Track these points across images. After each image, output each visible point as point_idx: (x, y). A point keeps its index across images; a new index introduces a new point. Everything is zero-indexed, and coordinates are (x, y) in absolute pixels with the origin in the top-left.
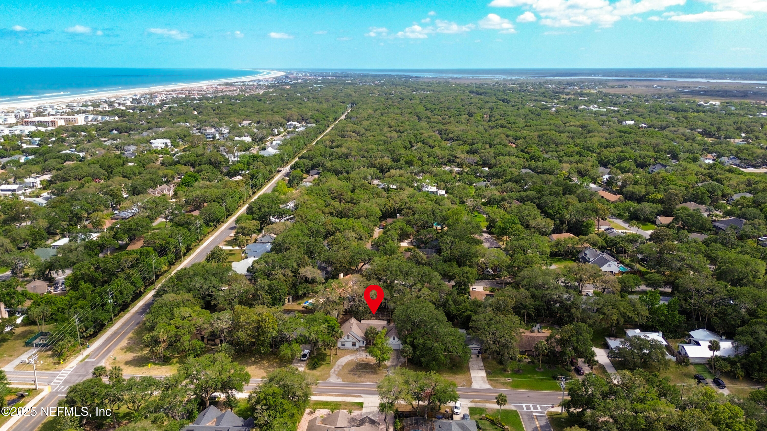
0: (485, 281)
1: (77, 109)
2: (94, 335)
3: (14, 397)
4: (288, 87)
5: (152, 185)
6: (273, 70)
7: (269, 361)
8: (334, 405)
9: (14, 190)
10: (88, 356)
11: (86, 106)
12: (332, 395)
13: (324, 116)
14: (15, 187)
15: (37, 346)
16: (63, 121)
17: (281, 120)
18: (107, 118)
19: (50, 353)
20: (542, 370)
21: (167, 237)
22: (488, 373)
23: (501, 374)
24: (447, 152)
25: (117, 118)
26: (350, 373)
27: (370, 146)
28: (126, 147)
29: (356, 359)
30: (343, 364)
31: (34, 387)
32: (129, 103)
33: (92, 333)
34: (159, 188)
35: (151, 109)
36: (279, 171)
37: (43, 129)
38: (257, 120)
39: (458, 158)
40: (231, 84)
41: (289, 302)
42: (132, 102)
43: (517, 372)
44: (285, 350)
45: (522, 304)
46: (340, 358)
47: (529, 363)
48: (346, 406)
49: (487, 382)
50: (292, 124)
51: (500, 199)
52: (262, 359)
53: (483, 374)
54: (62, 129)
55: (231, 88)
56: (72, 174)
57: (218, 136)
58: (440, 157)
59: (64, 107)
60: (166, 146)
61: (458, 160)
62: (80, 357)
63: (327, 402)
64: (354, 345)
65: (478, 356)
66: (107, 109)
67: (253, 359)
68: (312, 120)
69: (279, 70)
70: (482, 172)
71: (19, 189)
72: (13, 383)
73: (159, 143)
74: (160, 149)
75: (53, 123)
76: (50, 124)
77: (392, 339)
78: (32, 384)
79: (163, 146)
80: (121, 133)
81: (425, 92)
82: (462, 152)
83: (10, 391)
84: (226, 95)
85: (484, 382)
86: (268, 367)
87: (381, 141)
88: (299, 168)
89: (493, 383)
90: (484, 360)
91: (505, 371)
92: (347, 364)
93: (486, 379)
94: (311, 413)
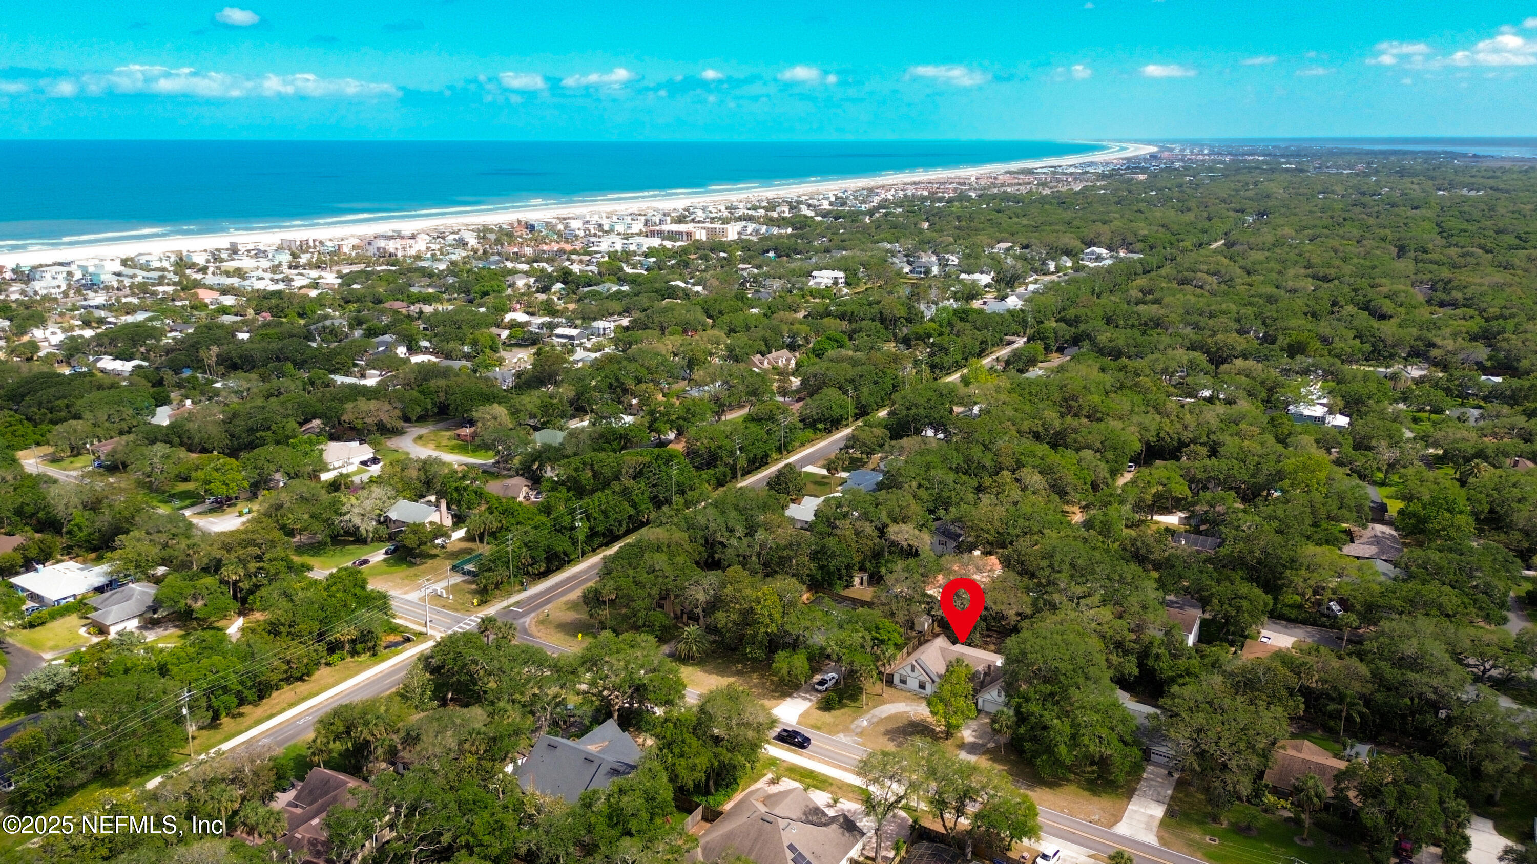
0: (1309, 628)
1: (740, 213)
2: (544, 575)
3: (398, 638)
4: (1142, 177)
5: (764, 348)
6: (1136, 141)
7: (763, 676)
8: (820, 782)
9: (572, 338)
10: (517, 604)
11: (754, 208)
12: (828, 764)
13: (1173, 239)
14: (574, 332)
15: (464, 573)
16: (704, 232)
17: (1076, 244)
18: (775, 231)
19: (474, 587)
20: (1310, 843)
21: (722, 437)
22: (1170, 813)
23: (1200, 823)
24: (1414, 331)
25: (789, 231)
26: (887, 733)
27: (1224, 306)
28: (768, 282)
29: (912, 714)
30: (883, 716)
31: (423, 630)
32: (826, 206)
33: (542, 570)
34: (774, 354)
35: (855, 216)
36: (1009, 343)
37: (668, 244)
38: (1025, 242)
39: (1439, 347)
40: (1029, 172)
41: (862, 583)
42: (831, 204)
43: (1242, 830)
44: (782, 662)
45: (1335, 688)
46: (884, 703)
47: (1288, 820)
48: (840, 788)
49: (1155, 829)
50: (1093, 253)
51: (1471, 451)
52: (754, 670)
53: (1158, 811)
54: (698, 246)
55: (1026, 178)
56: (656, 320)
57: (935, 270)
58: (1389, 342)
59: (723, 209)
60: (836, 283)
61: (1434, 353)
62: (505, 604)
63: (812, 772)
64: (922, 686)
65: (1170, 774)
66: (787, 214)
67: (740, 666)
68: (1140, 246)
69: (1149, 143)
70: (1480, 387)
71: (580, 336)
72: (401, 618)
73: (824, 278)
74: (823, 287)
75: (689, 234)
76: (685, 237)
77: (994, 693)
78: (420, 624)
79: (830, 282)
80: (779, 256)
81: (1473, 193)
82: (1455, 335)
83: (394, 629)
84: (1005, 192)
85: (1148, 827)
86: (756, 686)
87: (1260, 296)
88: (1042, 339)
89: (1166, 836)
90: (1180, 785)
91: (1215, 819)
92: (889, 718)
93: (1157, 822)
94: (773, 782)
